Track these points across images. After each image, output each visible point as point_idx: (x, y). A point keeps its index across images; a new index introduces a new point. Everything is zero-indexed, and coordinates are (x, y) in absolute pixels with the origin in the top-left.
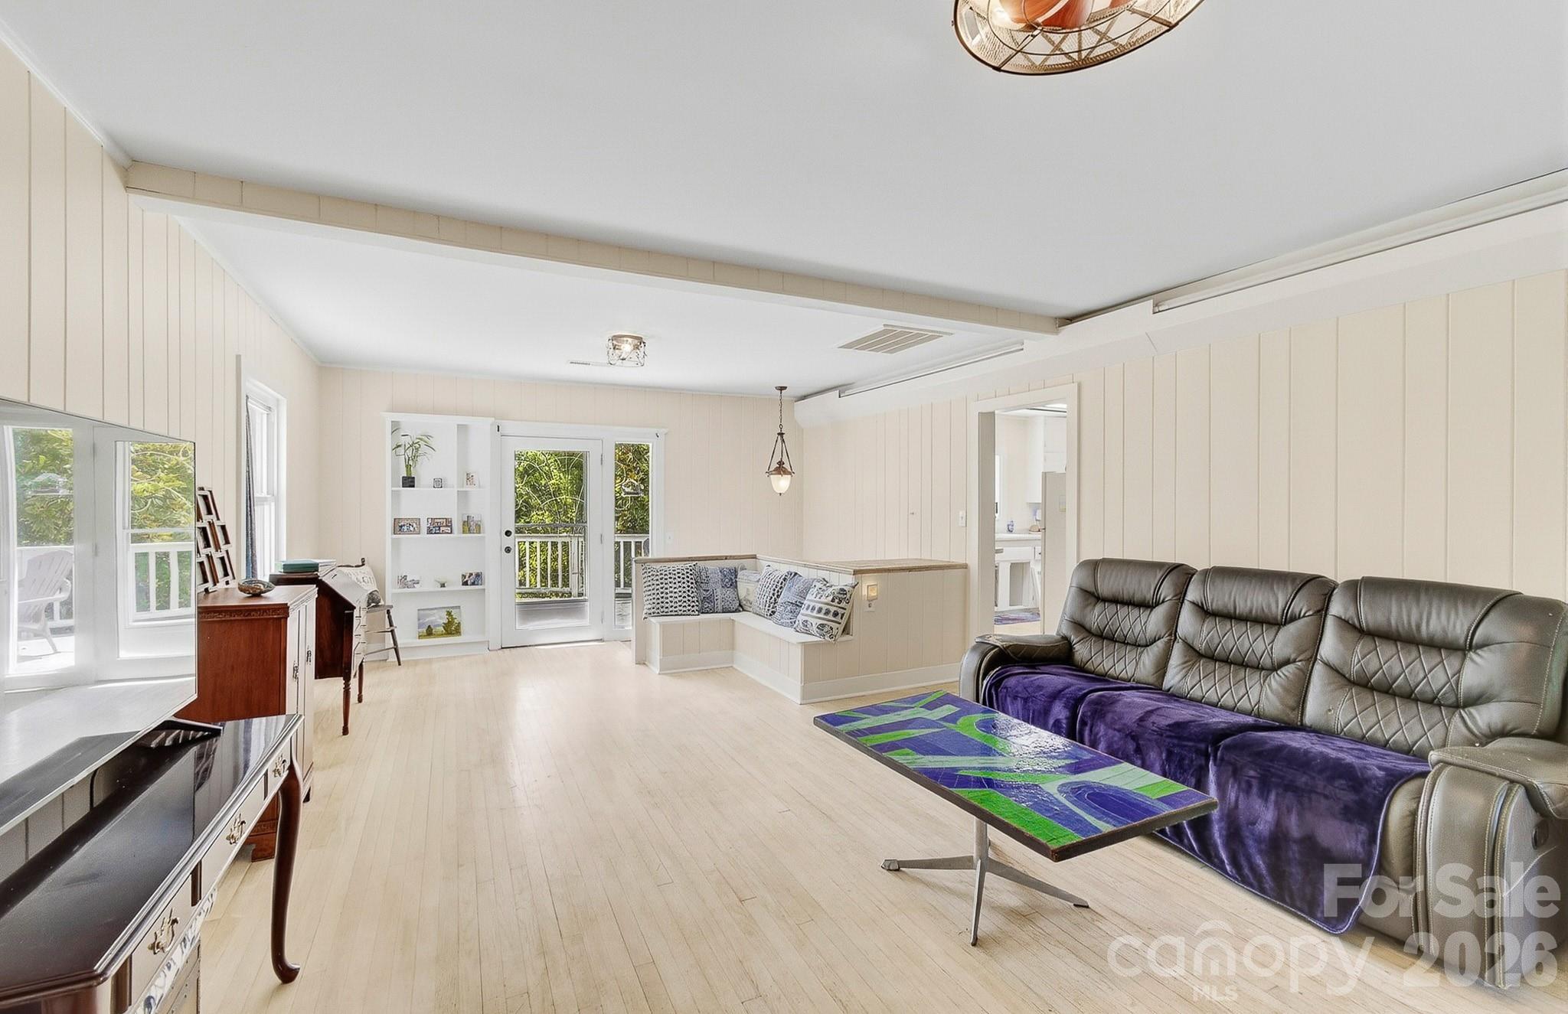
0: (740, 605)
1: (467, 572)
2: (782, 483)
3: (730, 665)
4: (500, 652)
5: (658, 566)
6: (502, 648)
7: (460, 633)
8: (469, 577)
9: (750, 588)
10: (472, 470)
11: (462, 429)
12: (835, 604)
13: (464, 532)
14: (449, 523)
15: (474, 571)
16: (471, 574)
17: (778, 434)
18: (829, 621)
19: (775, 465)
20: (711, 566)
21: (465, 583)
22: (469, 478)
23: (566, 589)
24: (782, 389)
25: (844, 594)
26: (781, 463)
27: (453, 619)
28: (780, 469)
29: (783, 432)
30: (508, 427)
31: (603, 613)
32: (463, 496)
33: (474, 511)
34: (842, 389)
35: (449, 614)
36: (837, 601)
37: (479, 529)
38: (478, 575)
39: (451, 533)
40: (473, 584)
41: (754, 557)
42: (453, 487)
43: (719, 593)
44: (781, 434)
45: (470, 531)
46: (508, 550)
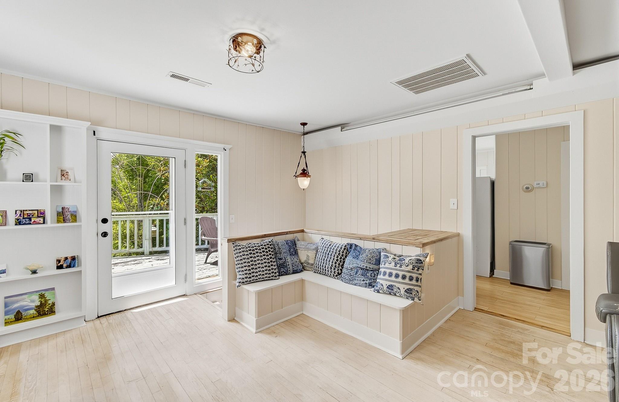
0: (303, 268)
1: (62, 256)
2: (304, 182)
3: (301, 313)
4: (98, 322)
5: (244, 243)
6: (98, 317)
7: (55, 312)
8: (65, 261)
9: (309, 254)
10: (67, 166)
11: (56, 129)
12: (415, 271)
13: (58, 221)
14: (41, 214)
15: (69, 255)
16: (66, 258)
17: (302, 152)
18: (399, 283)
19: (300, 171)
20: (279, 239)
21: (60, 267)
22: (64, 174)
23: (140, 250)
24: (304, 124)
25: (420, 263)
26: (304, 170)
27: (46, 301)
28: (305, 173)
29: (305, 151)
30: (103, 132)
31: (186, 275)
32: (56, 190)
33: (69, 202)
34: (343, 126)
35: (42, 296)
36: (416, 269)
37: (74, 217)
38: (73, 258)
39: (44, 223)
40: (69, 266)
41: (302, 231)
42: (46, 181)
43: (289, 260)
44: (304, 153)
45: (65, 221)
46: (105, 234)
